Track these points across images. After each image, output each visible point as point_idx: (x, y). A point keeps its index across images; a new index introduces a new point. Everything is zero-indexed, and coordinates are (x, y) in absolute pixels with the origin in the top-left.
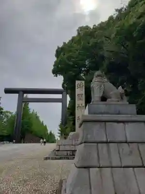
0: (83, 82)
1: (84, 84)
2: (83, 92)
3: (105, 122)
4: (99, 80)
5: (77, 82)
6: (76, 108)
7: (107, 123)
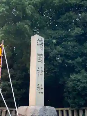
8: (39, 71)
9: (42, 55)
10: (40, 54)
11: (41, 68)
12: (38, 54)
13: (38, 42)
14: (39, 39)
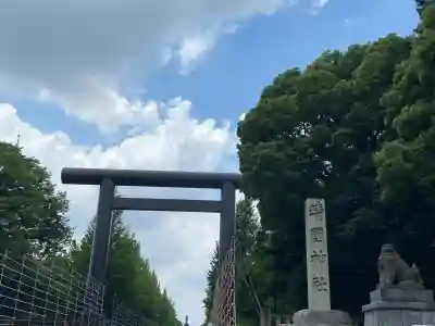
0: (322, 202)
1: (324, 207)
2: (323, 224)
3: (401, 309)
5: (309, 202)
6: (309, 258)
10: (316, 229)
11: (321, 251)
12: (311, 230)
14: (312, 205)
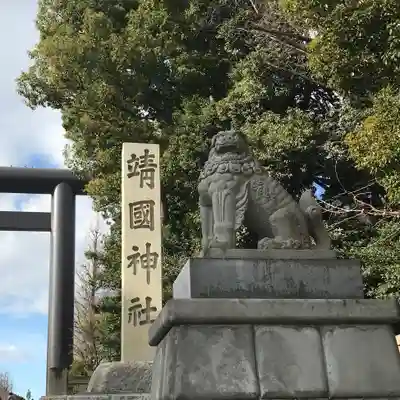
0: (154, 149)
1: (157, 160)
2: (156, 194)
3: (253, 324)
4: (230, 165)
5: (129, 149)
6: (124, 262)
7: (259, 330)
8: (139, 258)
9: (152, 202)
10: (141, 203)
11: (148, 245)
12: (131, 205)
13: (133, 164)
14: (134, 156)
